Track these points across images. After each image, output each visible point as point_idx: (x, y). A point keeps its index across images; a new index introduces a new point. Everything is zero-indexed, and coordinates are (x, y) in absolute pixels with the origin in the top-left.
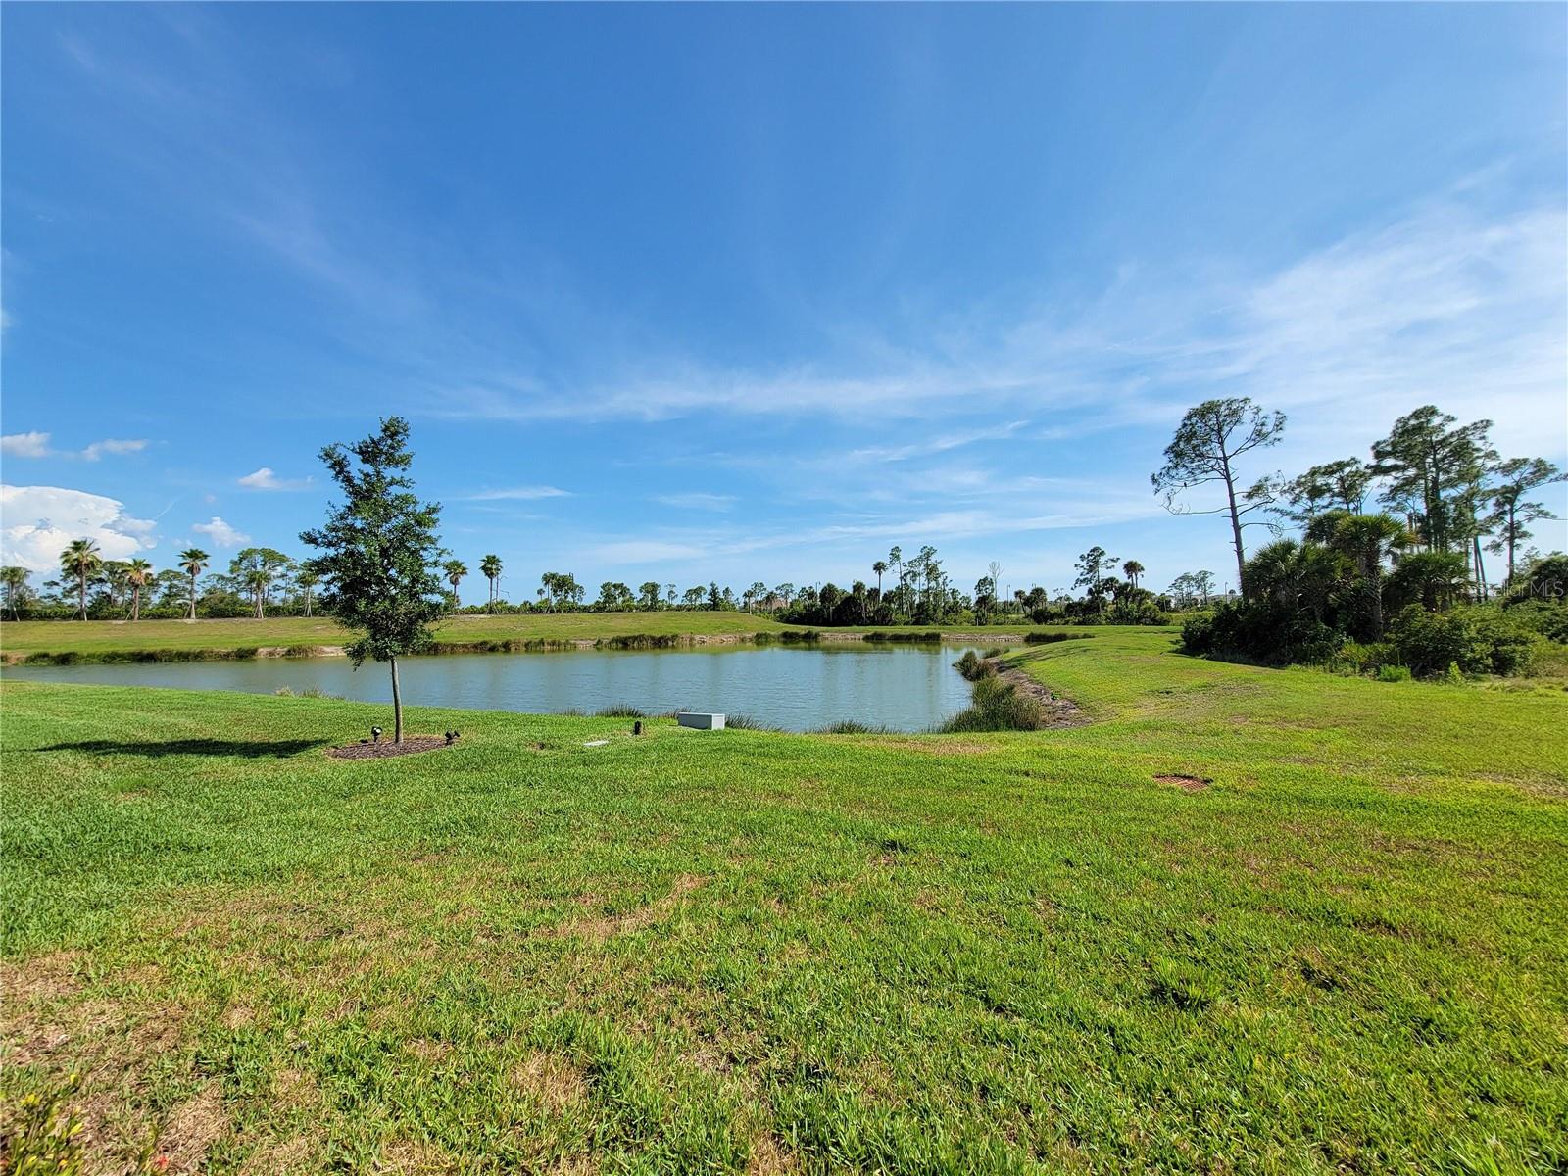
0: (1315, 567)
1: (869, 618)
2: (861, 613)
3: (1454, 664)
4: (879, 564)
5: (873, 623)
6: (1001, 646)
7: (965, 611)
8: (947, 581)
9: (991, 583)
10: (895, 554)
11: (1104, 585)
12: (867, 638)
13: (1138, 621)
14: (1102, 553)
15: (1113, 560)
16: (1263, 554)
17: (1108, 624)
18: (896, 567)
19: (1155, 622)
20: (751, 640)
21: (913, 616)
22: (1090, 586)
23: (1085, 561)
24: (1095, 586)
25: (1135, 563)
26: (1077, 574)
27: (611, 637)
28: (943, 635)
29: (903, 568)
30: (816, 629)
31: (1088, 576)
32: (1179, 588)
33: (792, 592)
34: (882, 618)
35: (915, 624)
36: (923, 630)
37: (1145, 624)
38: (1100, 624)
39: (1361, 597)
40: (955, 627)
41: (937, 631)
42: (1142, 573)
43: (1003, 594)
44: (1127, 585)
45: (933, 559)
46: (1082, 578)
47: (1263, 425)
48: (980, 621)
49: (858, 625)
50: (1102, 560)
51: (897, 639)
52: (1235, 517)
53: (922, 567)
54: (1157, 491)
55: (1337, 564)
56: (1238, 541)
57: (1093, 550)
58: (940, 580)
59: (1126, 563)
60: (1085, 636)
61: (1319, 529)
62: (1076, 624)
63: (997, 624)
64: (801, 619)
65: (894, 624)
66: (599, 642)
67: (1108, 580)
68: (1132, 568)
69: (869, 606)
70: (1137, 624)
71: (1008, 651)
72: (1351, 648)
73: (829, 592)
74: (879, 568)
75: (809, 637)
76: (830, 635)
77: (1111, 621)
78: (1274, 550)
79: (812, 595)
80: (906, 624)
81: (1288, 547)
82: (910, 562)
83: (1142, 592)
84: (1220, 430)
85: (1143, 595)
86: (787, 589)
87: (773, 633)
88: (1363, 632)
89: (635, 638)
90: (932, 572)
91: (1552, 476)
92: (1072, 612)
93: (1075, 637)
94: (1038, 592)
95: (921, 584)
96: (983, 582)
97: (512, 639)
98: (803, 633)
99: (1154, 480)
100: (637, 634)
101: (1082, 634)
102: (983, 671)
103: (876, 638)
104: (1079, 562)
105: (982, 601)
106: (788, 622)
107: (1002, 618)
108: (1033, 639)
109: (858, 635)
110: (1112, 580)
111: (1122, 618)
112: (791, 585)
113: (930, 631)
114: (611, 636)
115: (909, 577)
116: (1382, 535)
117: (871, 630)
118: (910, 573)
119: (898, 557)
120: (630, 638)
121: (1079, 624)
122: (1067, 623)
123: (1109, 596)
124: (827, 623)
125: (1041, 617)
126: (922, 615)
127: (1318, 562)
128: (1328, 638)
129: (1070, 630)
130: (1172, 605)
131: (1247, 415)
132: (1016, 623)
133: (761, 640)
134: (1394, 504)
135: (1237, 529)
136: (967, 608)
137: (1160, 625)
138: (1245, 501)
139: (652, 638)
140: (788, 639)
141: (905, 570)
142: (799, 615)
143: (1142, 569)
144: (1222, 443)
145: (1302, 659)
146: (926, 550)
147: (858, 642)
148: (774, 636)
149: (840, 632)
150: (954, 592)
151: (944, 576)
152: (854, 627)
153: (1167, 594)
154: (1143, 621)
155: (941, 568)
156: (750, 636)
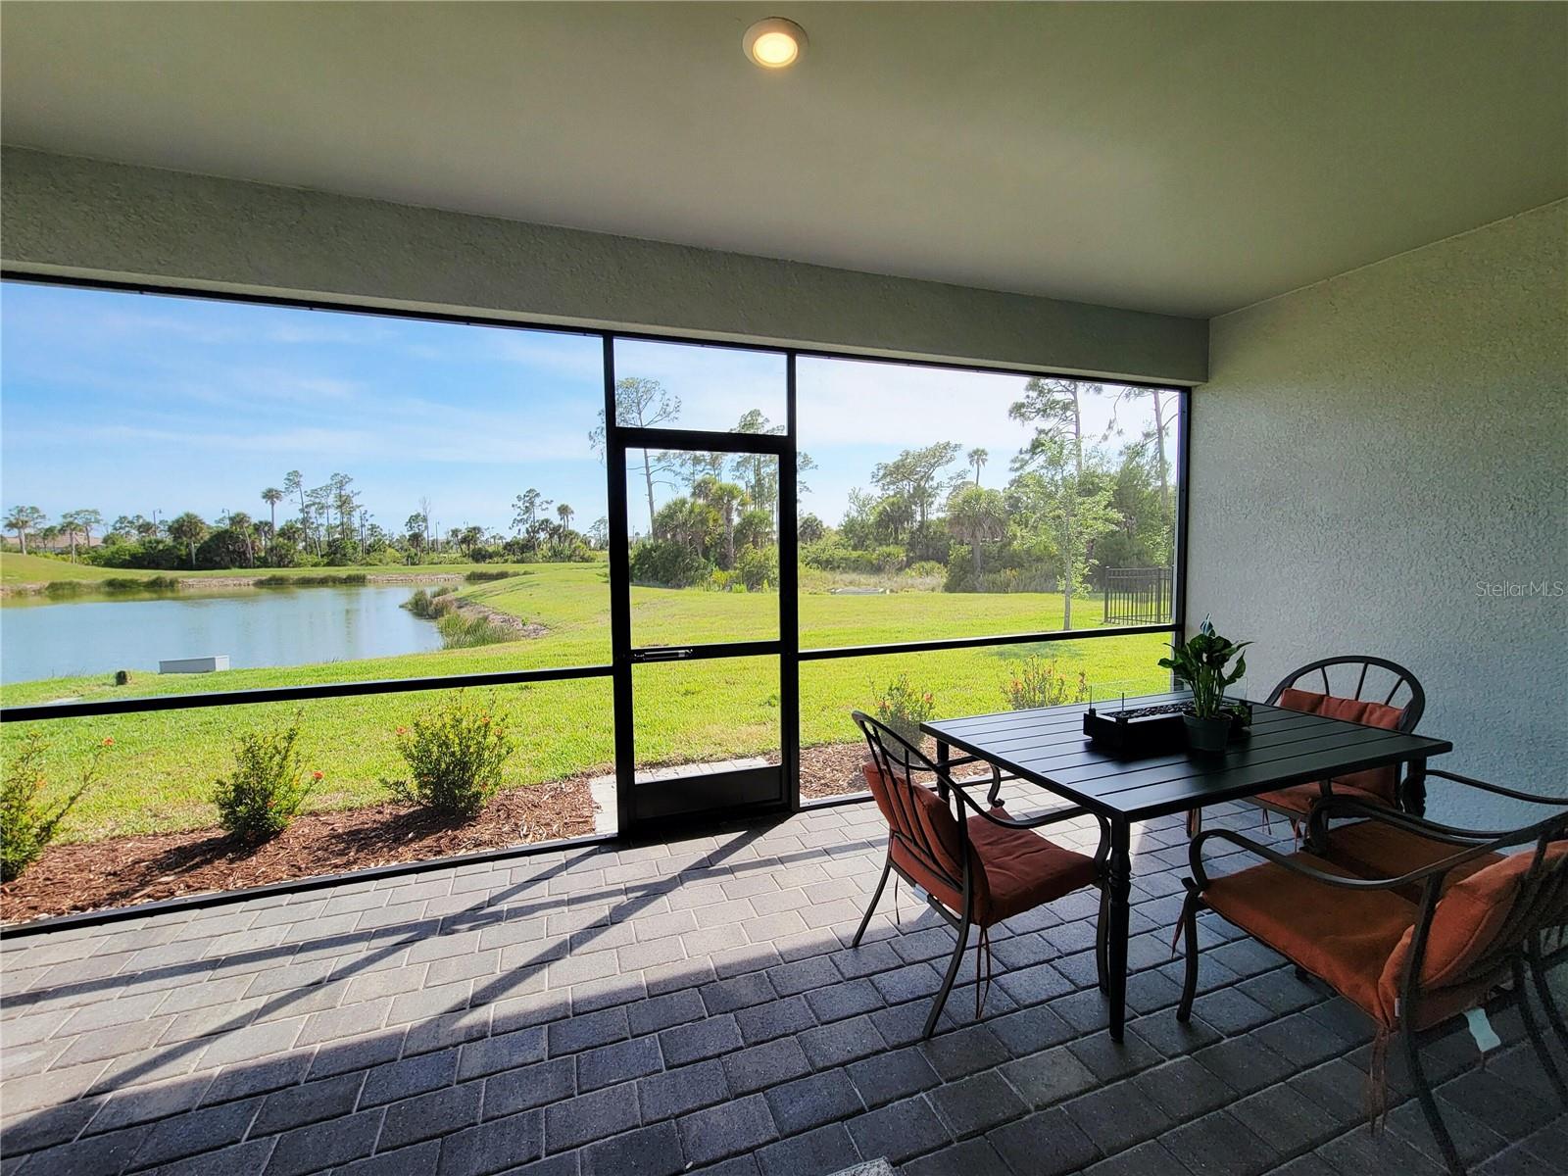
0: (699, 518)
1: (259, 559)
2: (244, 553)
3: (766, 581)
4: (270, 491)
5: (264, 563)
7: (389, 550)
8: (367, 516)
9: (425, 520)
10: (294, 480)
11: (540, 525)
12: (260, 584)
13: (569, 558)
14: (538, 495)
15: (547, 502)
16: (669, 507)
17: (543, 562)
18: (296, 496)
19: (584, 559)
20: (38, 592)
21: (322, 556)
22: (528, 526)
23: (522, 502)
24: (531, 526)
25: (567, 506)
26: (514, 514)
28: (369, 577)
29: (305, 499)
30: (168, 575)
31: (525, 517)
32: (598, 529)
33: (97, 521)
34: (279, 557)
35: (329, 564)
36: (342, 572)
37: (575, 561)
38: (537, 562)
39: (722, 539)
40: (382, 567)
41: (363, 572)
42: (572, 515)
43: (437, 531)
44: (560, 526)
45: (348, 490)
46: (519, 518)
47: (667, 405)
48: (412, 561)
49: (241, 567)
50: (537, 501)
51: (306, 583)
52: (648, 475)
53: (332, 496)
54: (593, 446)
55: (711, 516)
56: (650, 495)
57: (529, 492)
58: (356, 514)
59: (559, 505)
60: (525, 573)
61: (700, 489)
62: (514, 562)
63: (432, 563)
64: (136, 561)
65: (298, 565)
67: (543, 522)
68: (564, 510)
69: (257, 543)
70: (569, 561)
71: (457, 589)
72: (718, 575)
73: (183, 528)
74: (271, 496)
75: (155, 586)
76: (193, 580)
77: (547, 559)
78: (675, 504)
79: (146, 528)
80: (315, 565)
81: (684, 502)
82: (314, 491)
83: (571, 533)
84: (639, 404)
85: (570, 535)
86: (92, 517)
87: (84, 582)
88: (723, 563)
90: (344, 503)
91: (811, 465)
92: (510, 551)
93: (516, 574)
94: (476, 530)
95: (333, 517)
96: (414, 519)
98: (145, 579)
99: (591, 438)
101: (523, 572)
102: (443, 609)
103: (277, 583)
104: (516, 501)
105: (416, 538)
106: (109, 563)
107: (434, 556)
108: (474, 578)
109: (245, 581)
110: (547, 521)
111: (557, 556)
112: (95, 512)
113: (351, 572)
115: (313, 508)
116: (734, 498)
117: (266, 573)
118: (314, 504)
119: (298, 484)
121: (518, 562)
122: (506, 561)
123: (542, 535)
124: (185, 564)
125: (479, 556)
126: (335, 553)
127: (700, 514)
128: (705, 568)
129: (510, 568)
130: (592, 545)
131: (657, 396)
132: (453, 562)
133: (57, 591)
134: (738, 474)
135: (650, 485)
136: (390, 546)
137: (587, 561)
138: (656, 463)
140: (116, 589)
141: (307, 500)
142: (134, 556)
143: (572, 512)
144: (640, 414)
145: (691, 583)
146: (339, 478)
147: (245, 589)
148: (88, 586)
149: (212, 577)
150: (373, 527)
151: (363, 509)
152: (236, 571)
153: (588, 535)
154: (573, 558)
155: (356, 501)
156: (35, 586)
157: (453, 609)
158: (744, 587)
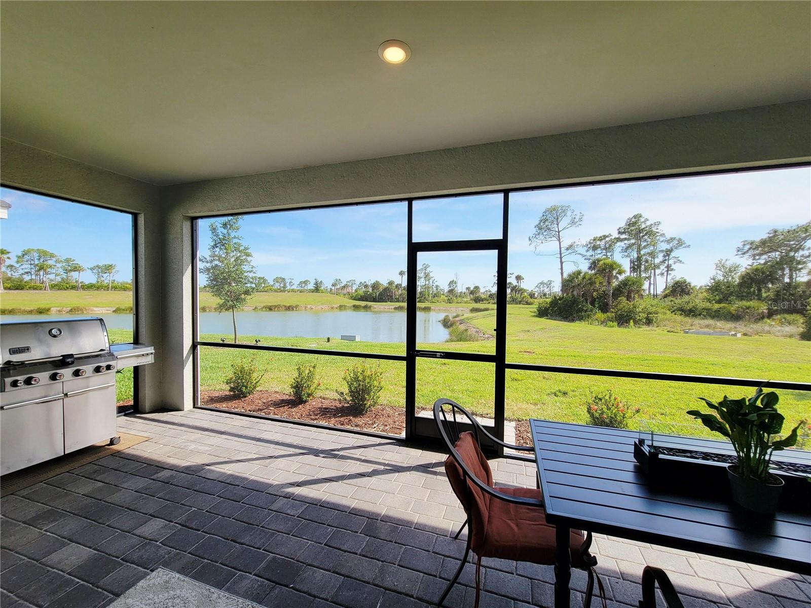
0: (589, 281)
1: (396, 299)
2: (392, 296)
3: (632, 321)
4: (402, 271)
5: (398, 301)
6: (460, 313)
7: (442, 296)
8: (435, 281)
9: (455, 283)
12: (395, 308)
13: (520, 303)
15: (511, 274)
16: (570, 275)
19: (528, 303)
20: (337, 308)
25: (520, 276)
27: (262, 306)
28: (432, 308)
30: (369, 304)
32: (539, 288)
33: (355, 284)
34: (403, 298)
37: (523, 304)
39: (605, 295)
40: (437, 304)
41: (429, 306)
43: (461, 288)
44: (516, 286)
45: (429, 270)
47: (575, 218)
48: (450, 301)
49: (391, 302)
52: (561, 258)
53: (423, 274)
54: (530, 244)
55: (597, 281)
56: (562, 269)
58: (431, 281)
59: (516, 275)
61: (594, 265)
62: (493, 304)
63: (457, 303)
64: (362, 298)
66: (256, 308)
68: (519, 278)
69: (396, 293)
70: (520, 304)
71: (463, 315)
72: (600, 315)
73: (375, 286)
75: (366, 307)
76: (376, 306)
78: (574, 274)
79: (366, 286)
81: (579, 273)
83: (522, 289)
84: (558, 218)
85: (522, 291)
86: (353, 282)
87: (348, 305)
88: (604, 308)
89: (276, 306)
90: (427, 276)
92: (491, 298)
94: (477, 288)
95: (423, 282)
96: (451, 283)
97: (207, 305)
98: (363, 305)
99: (530, 239)
100: (276, 304)
102: (453, 324)
103: (400, 309)
105: (451, 291)
106: (355, 299)
107: (459, 300)
108: (474, 310)
109: (391, 307)
110: (510, 283)
111: (513, 301)
112: (355, 281)
113: (426, 306)
114: (262, 305)
116: (613, 269)
117: (397, 304)
120: (273, 306)
122: (489, 303)
124: (374, 300)
125: (477, 300)
126: (423, 297)
127: (590, 279)
128: (591, 311)
130: (536, 296)
131: (569, 213)
132: (466, 302)
133: (341, 307)
135: (562, 263)
136: (443, 294)
137: (529, 304)
138: (565, 251)
139: (285, 306)
140: (356, 307)
142: (361, 296)
143: (523, 279)
144: (558, 225)
145: (581, 319)
146: (425, 265)
147: (391, 310)
148: (349, 307)
149: (381, 305)
150: (437, 286)
151: (433, 279)
152: (389, 303)
153: (534, 290)
154: (522, 302)
155: (431, 275)
156: (336, 306)
157: (458, 324)
158: (615, 324)
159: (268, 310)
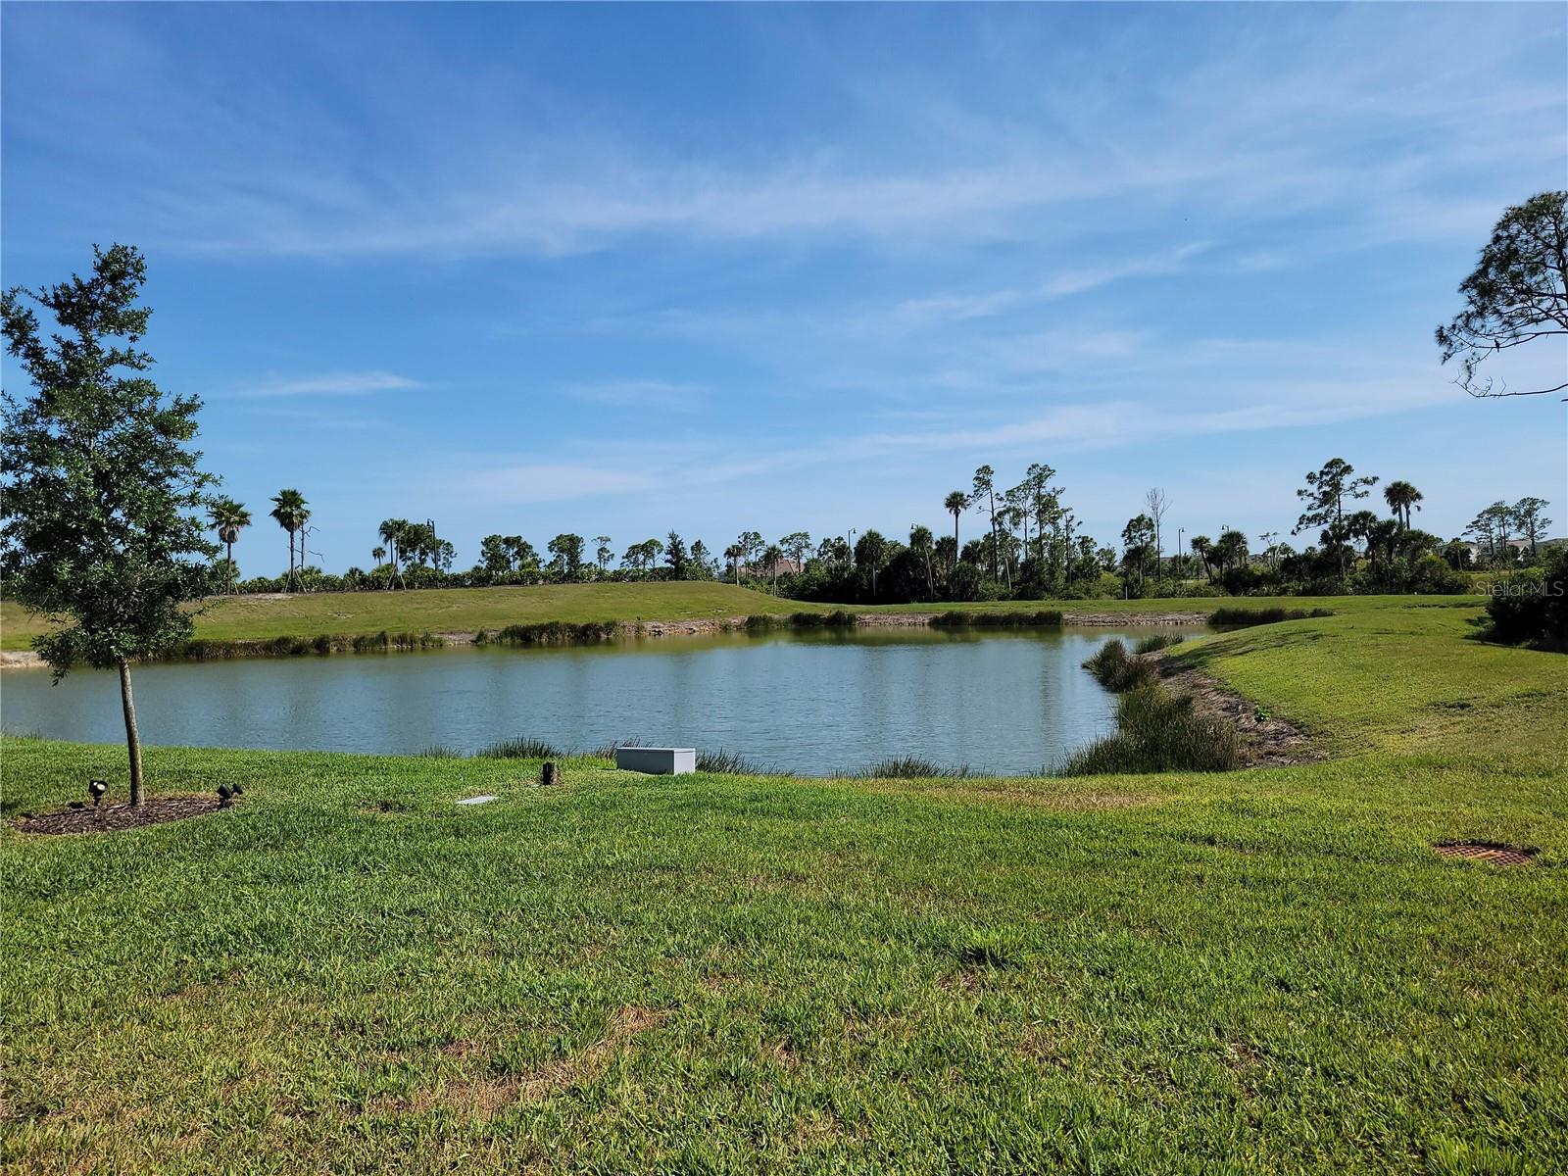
1: (940, 589)
2: (925, 581)
4: (955, 496)
5: (946, 596)
6: (1169, 632)
7: (1105, 575)
8: (1074, 524)
9: (1150, 526)
10: (984, 477)
11: (1350, 525)
12: (936, 623)
13: (1410, 587)
14: (1348, 469)
15: (1366, 482)
17: (1356, 593)
18: (985, 501)
19: (1442, 588)
20: (739, 628)
21: (1013, 584)
22: (1326, 527)
23: (1316, 484)
24: (1333, 528)
25: (1406, 486)
26: (1301, 507)
27: (502, 628)
28: (1066, 616)
29: (996, 503)
30: (848, 609)
31: (1322, 511)
32: (1486, 528)
33: (807, 546)
34: (962, 588)
35: (1020, 597)
36: (1032, 608)
37: (1424, 592)
38: (1344, 593)
40: (1087, 601)
41: (1056, 609)
42: (1418, 503)
43: (1171, 544)
44: (1390, 524)
45: (1049, 486)
46: (1310, 514)
48: (1131, 591)
49: (920, 601)
50: (1346, 481)
51: (989, 624)
53: (1030, 500)
54: (1447, 356)
57: (1330, 465)
58: (1061, 523)
59: (1389, 485)
60: (1316, 614)
62: (1299, 594)
63: (1160, 596)
64: (823, 593)
65: (982, 598)
66: (481, 637)
67: (1356, 517)
68: (1400, 494)
69: (938, 568)
71: (1180, 641)
73: (870, 545)
74: (955, 502)
75: (837, 623)
76: (871, 617)
77: (1362, 588)
79: (841, 551)
80: (1002, 598)
82: (1010, 493)
83: (1418, 536)
86: (799, 540)
87: (776, 617)
89: (542, 629)
90: (1047, 508)
92: (1292, 572)
93: (1299, 615)
94: (1233, 540)
95: (1027, 529)
96: (1137, 525)
97: (330, 633)
98: (827, 615)
99: (1442, 338)
100: (546, 621)
101: (1311, 610)
102: (1136, 675)
103: (951, 625)
104: (1305, 485)
105: (1135, 556)
106: (801, 597)
107: (1169, 585)
108: (1223, 621)
109: (919, 618)
110: (1365, 516)
111: (1381, 581)
112: (806, 536)
113: (1043, 609)
114: (502, 626)
115: (1007, 517)
117: (943, 608)
118: (1008, 511)
119: (987, 483)
120: (534, 628)
121: (1306, 593)
122: (1283, 592)
123: (1359, 545)
124: (866, 597)
125: (1239, 582)
126: (1030, 580)
129: (1289, 603)
130: (1473, 558)
132: (1194, 593)
133: (757, 628)
136: (1108, 569)
137: (1449, 592)
139: (572, 628)
140: (803, 627)
141: (999, 506)
142: (821, 585)
143: (1419, 496)
146: (1037, 471)
147: (920, 629)
148: (778, 622)
149: (889, 613)
150: (1085, 542)
151: (1069, 514)
152: (915, 606)
153: (1464, 539)
154: (1420, 585)
155: (1062, 502)
156: (736, 621)
159: (518, 641)
